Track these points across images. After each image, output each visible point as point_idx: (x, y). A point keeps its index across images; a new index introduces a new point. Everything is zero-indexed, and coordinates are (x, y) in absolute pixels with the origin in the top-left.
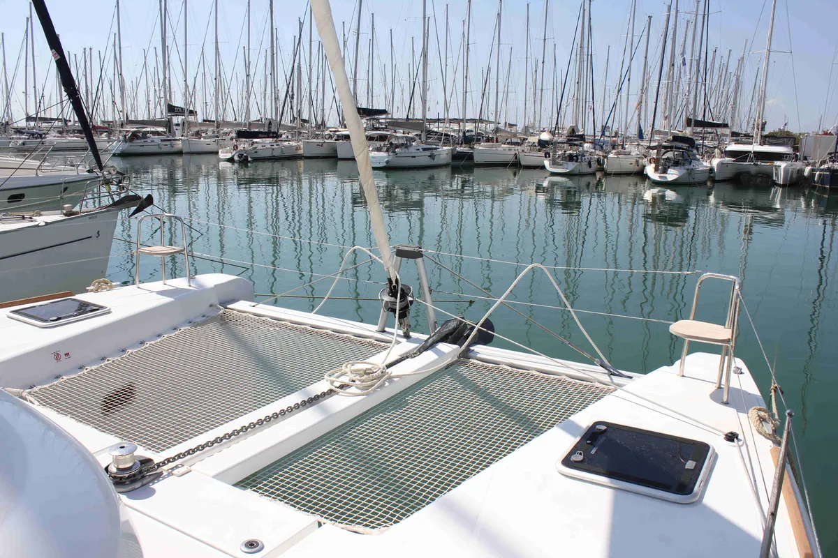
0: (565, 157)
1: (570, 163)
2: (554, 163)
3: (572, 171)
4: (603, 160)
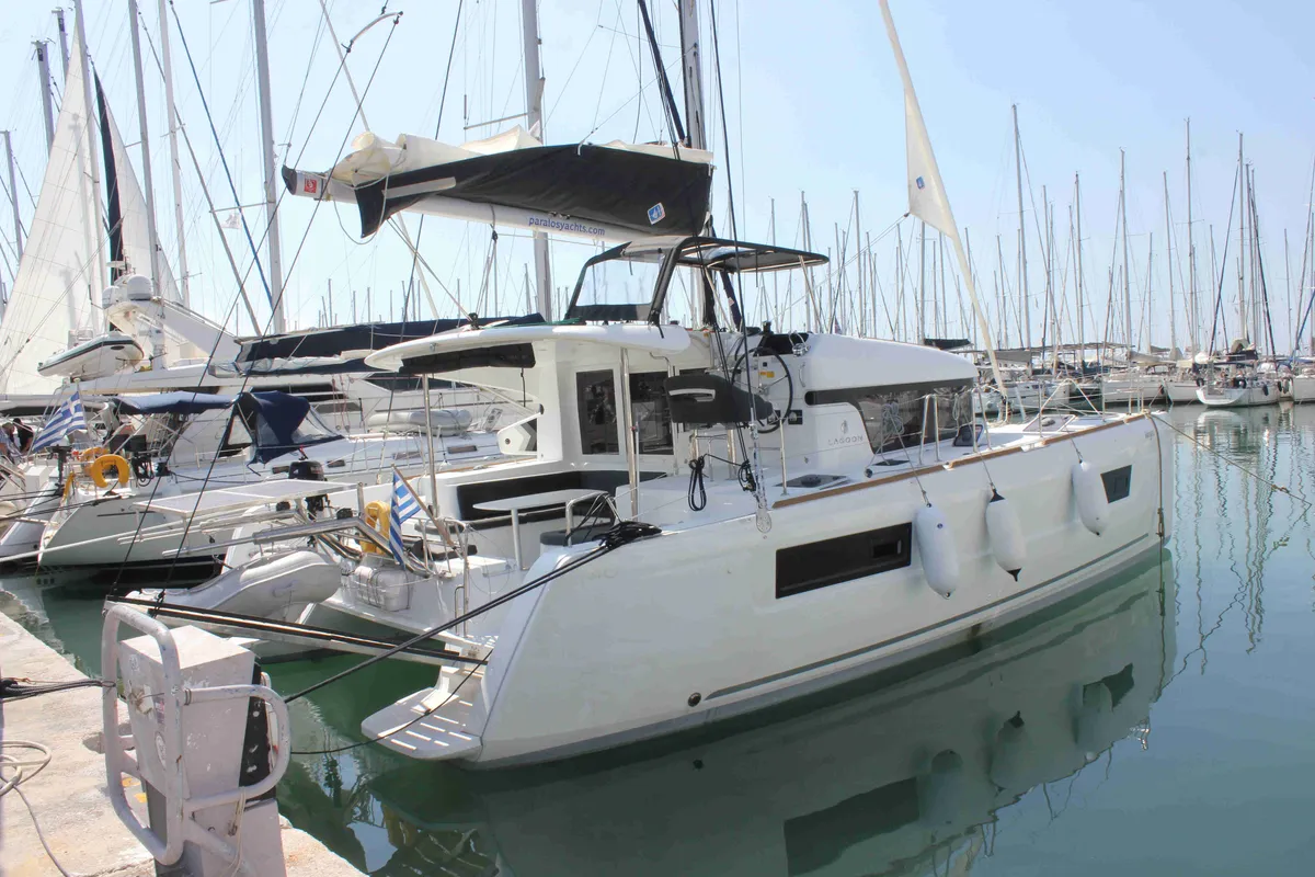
0: (1227, 384)
1: (1235, 391)
2: (1211, 392)
3: (1239, 401)
4: (1287, 384)
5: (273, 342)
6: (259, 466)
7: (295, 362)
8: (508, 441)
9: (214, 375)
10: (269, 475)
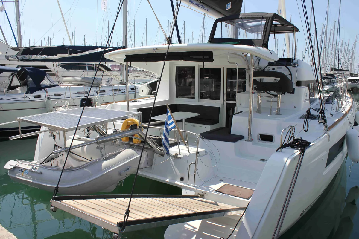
5: (31, 49)
6: (29, 95)
7: (40, 57)
8: (142, 91)
9: (8, 60)
10: (33, 99)
